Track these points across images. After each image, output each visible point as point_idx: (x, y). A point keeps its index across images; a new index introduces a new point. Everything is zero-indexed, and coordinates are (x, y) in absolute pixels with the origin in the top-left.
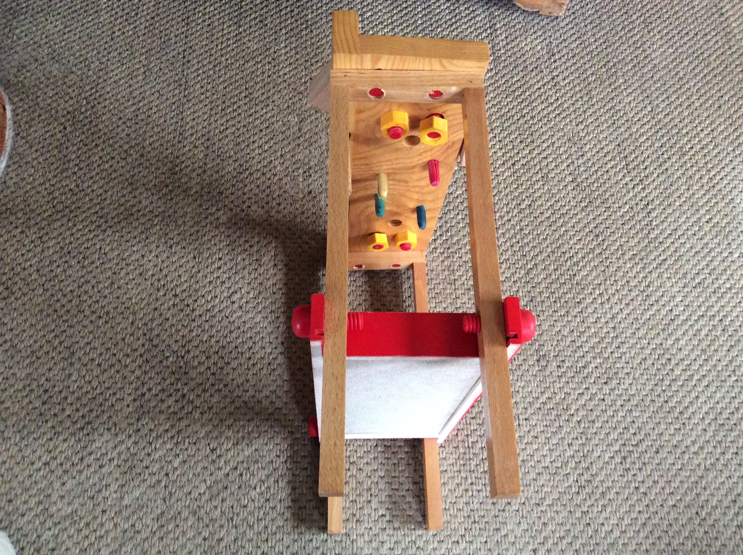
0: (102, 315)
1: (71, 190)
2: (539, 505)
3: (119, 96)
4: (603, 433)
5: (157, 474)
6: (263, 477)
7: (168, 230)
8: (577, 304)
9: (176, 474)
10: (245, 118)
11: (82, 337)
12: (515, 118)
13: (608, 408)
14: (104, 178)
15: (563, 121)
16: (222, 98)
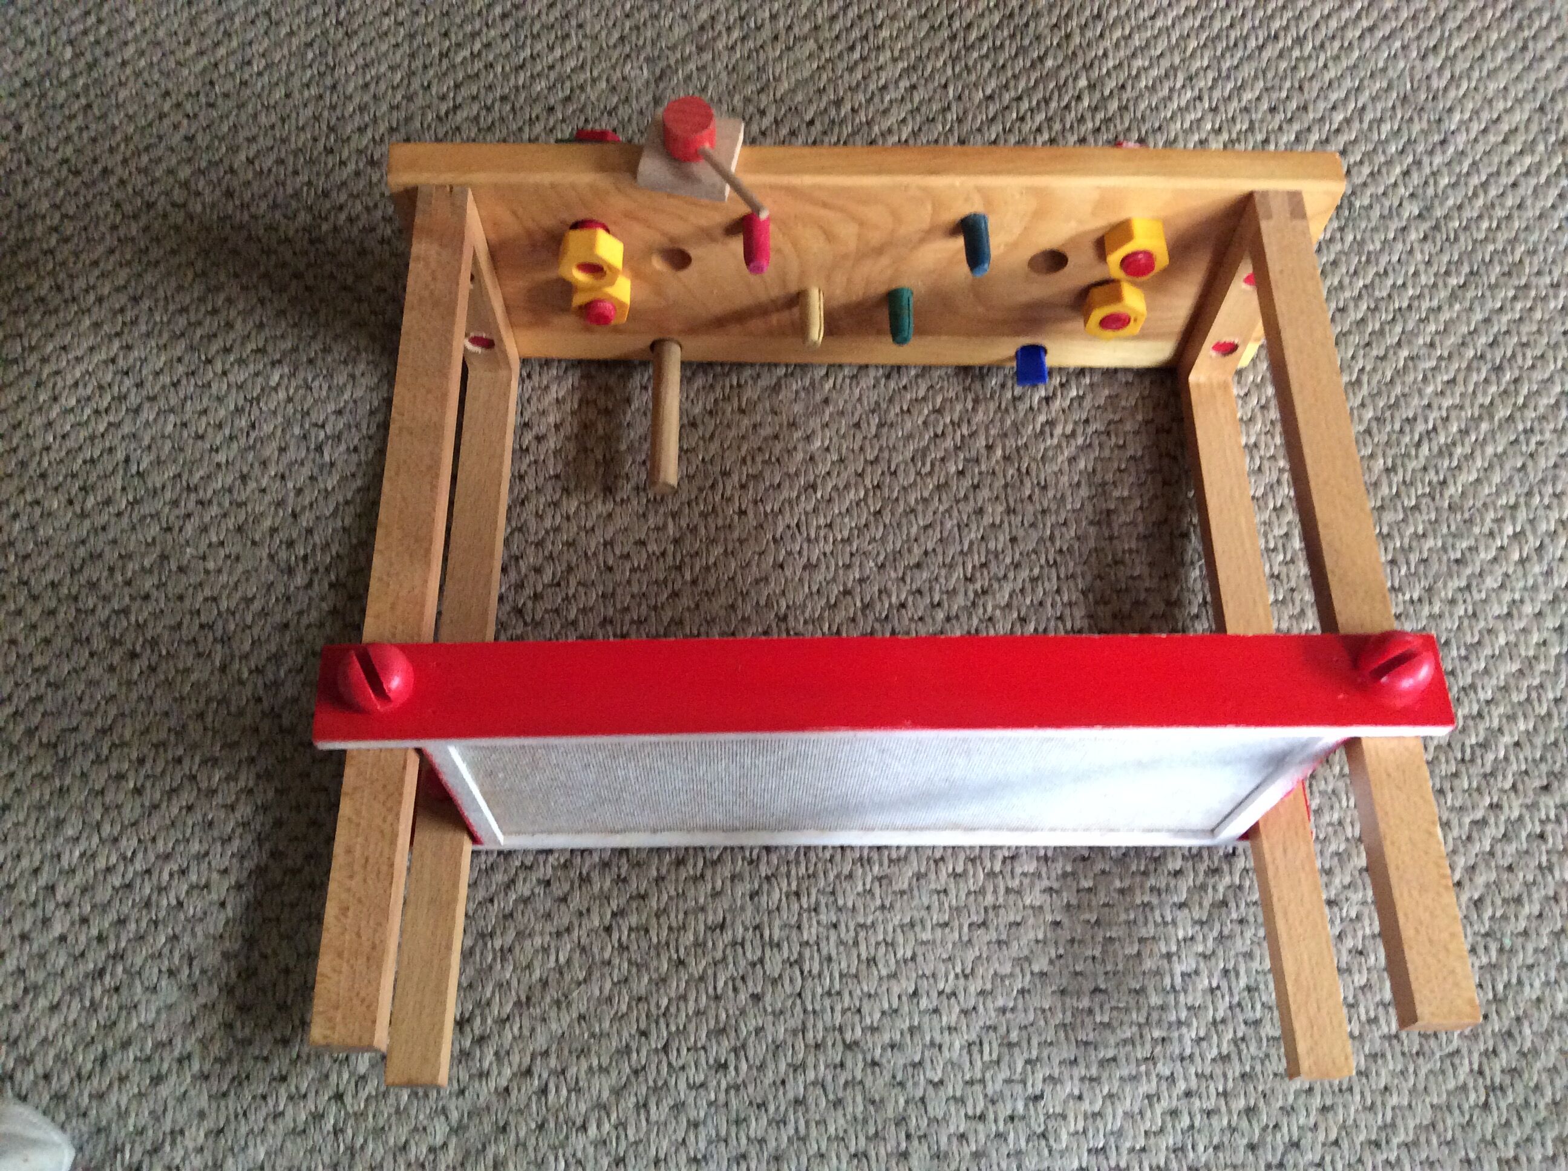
0: (138, 649)
1: (42, 300)
2: (1377, 1144)
3: (161, 33)
4: (1545, 931)
5: (311, 1096)
6: (605, 1094)
7: (310, 401)
8: (1455, 568)
9: (363, 1095)
10: (506, 76)
11: (90, 714)
12: (1252, 44)
13: (1554, 859)
14: (129, 263)
15: (1384, 47)
16: (441, 23)
